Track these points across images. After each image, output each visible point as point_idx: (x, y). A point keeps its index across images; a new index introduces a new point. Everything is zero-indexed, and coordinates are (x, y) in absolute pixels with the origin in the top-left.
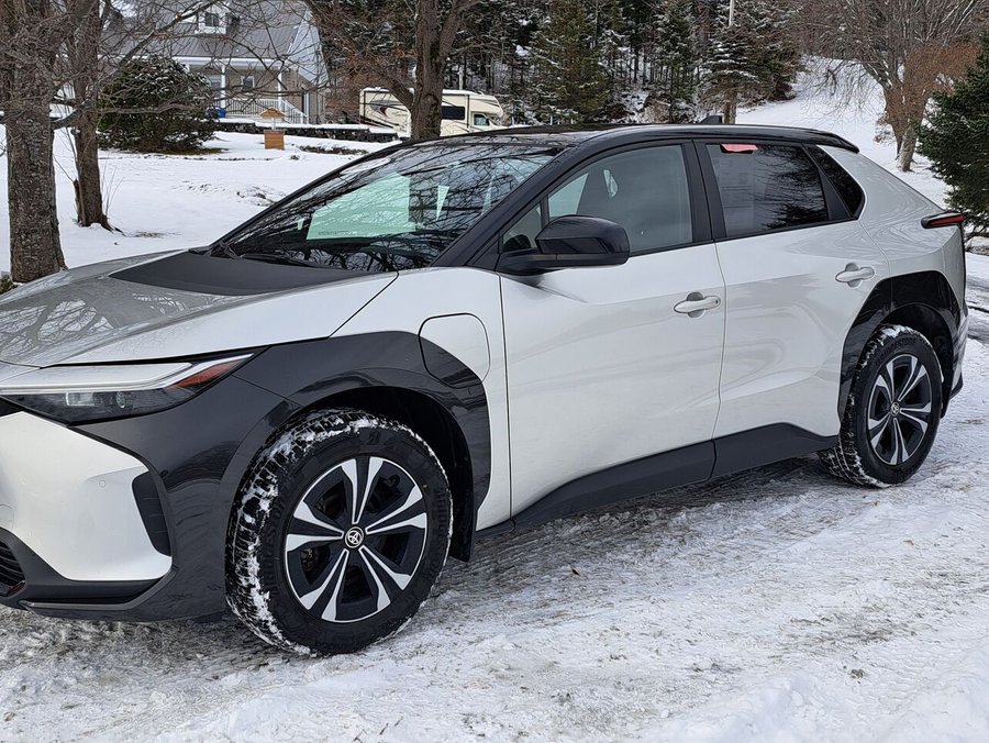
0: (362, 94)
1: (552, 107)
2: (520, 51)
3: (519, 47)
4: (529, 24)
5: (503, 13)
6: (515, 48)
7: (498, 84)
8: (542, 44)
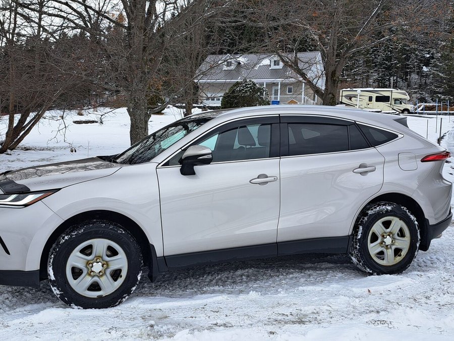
0: (341, 91)
1: (439, 95)
2: (425, 69)
3: (424, 67)
4: (430, 57)
5: (417, 52)
6: (422, 68)
7: (412, 84)
8: (436, 66)
